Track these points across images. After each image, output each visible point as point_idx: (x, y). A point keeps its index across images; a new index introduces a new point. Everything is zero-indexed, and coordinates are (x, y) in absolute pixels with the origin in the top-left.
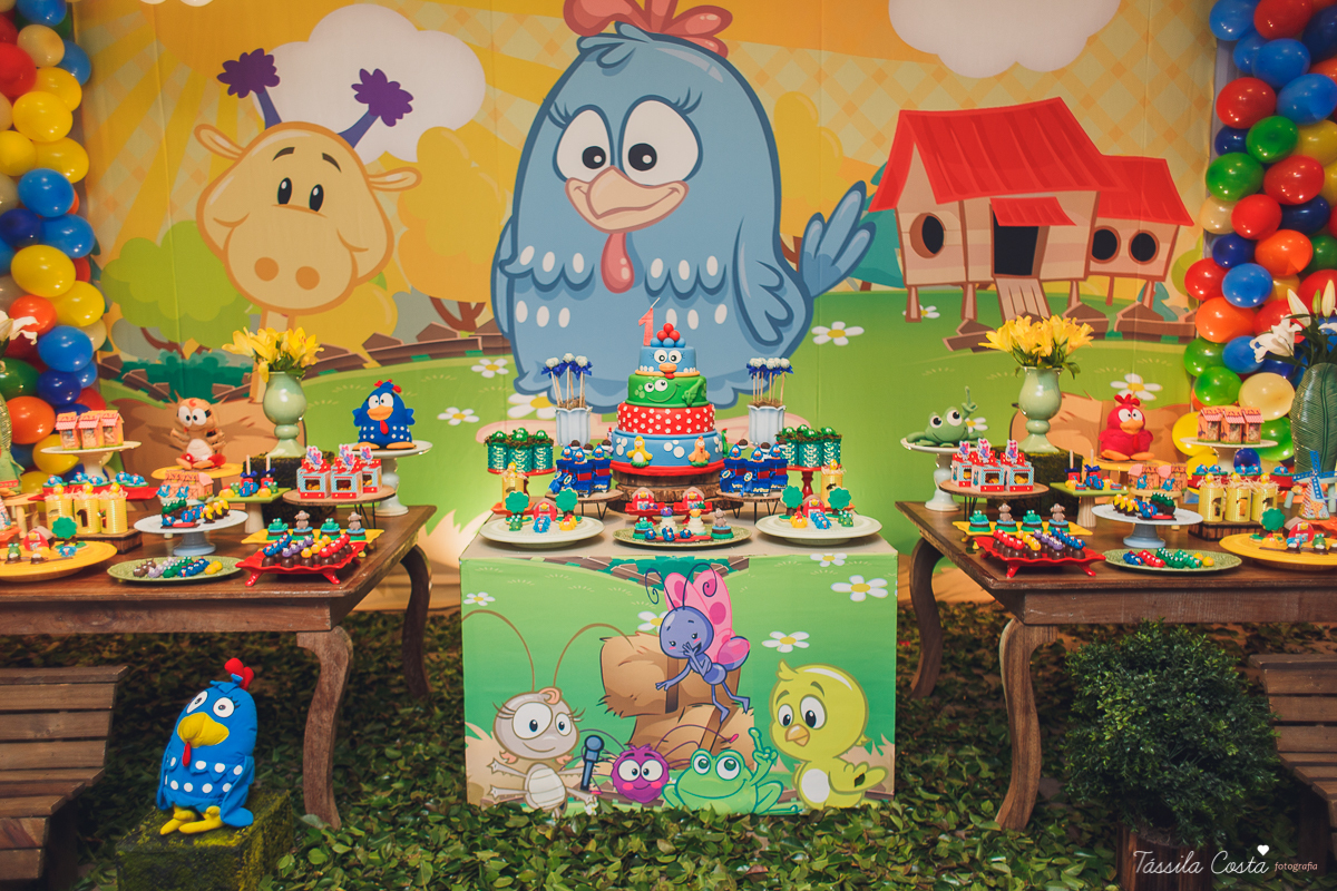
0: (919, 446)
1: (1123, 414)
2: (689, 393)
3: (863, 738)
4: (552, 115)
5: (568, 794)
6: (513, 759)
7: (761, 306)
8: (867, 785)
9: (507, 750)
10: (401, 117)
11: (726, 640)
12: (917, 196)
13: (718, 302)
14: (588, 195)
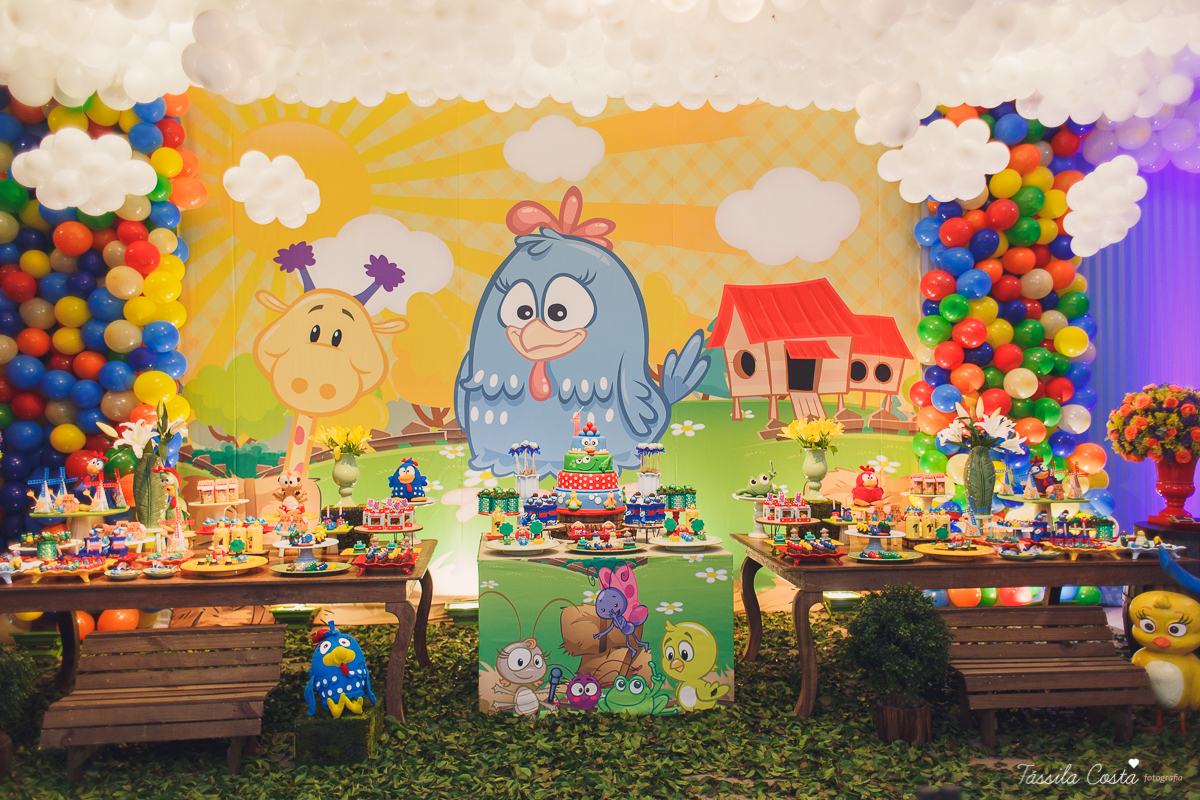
0: (743, 497)
1: (865, 477)
2: (603, 464)
3: (715, 667)
4: (498, 284)
5: (540, 705)
6: (508, 683)
7: (636, 410)
8: (718, 695)
9: (504, 678)
10: (397, 286)
11: (634, 607)
12: (737, 339)
13: (607, 408)
14: (521, 337)
